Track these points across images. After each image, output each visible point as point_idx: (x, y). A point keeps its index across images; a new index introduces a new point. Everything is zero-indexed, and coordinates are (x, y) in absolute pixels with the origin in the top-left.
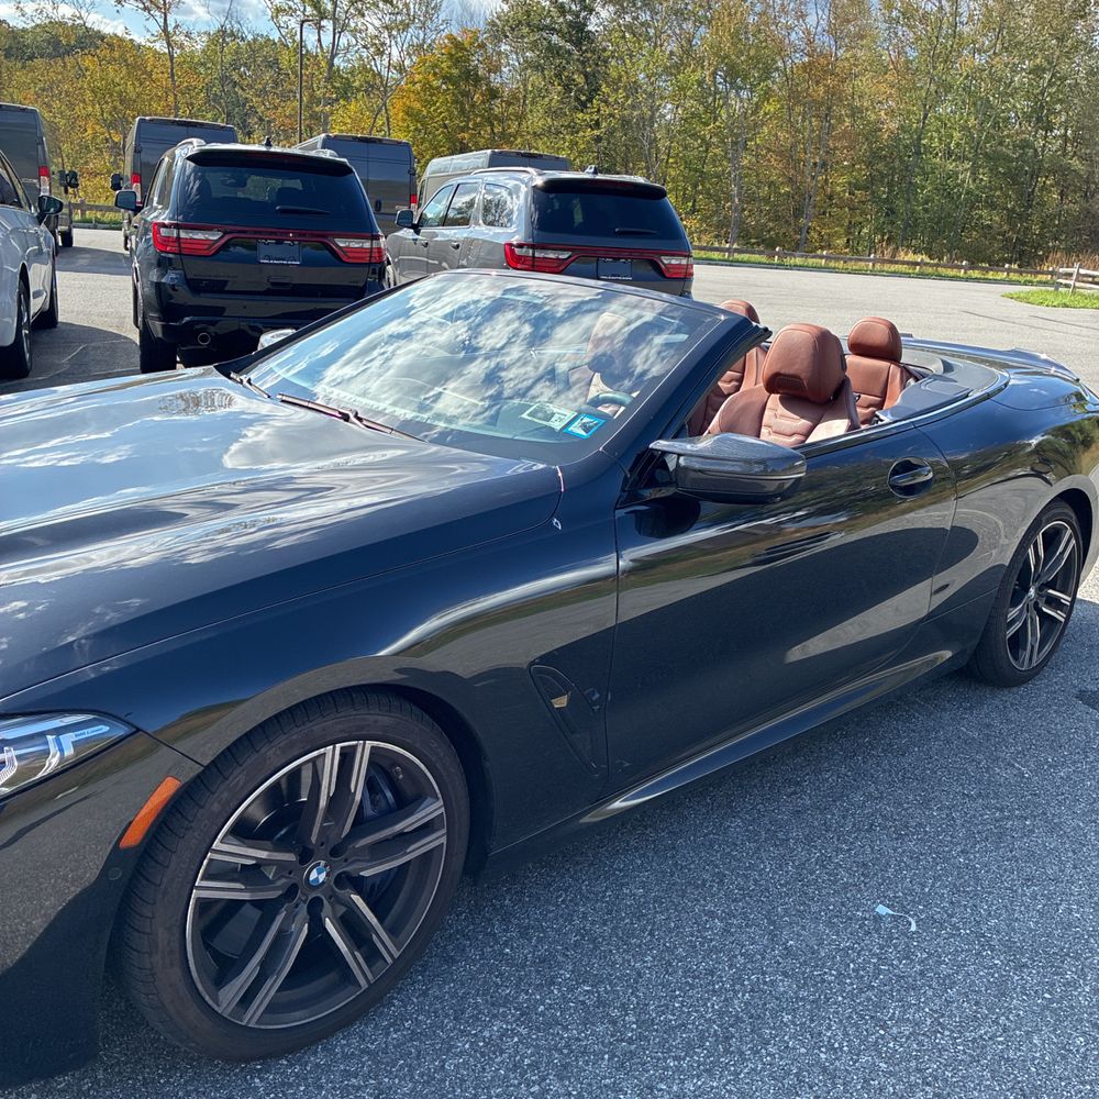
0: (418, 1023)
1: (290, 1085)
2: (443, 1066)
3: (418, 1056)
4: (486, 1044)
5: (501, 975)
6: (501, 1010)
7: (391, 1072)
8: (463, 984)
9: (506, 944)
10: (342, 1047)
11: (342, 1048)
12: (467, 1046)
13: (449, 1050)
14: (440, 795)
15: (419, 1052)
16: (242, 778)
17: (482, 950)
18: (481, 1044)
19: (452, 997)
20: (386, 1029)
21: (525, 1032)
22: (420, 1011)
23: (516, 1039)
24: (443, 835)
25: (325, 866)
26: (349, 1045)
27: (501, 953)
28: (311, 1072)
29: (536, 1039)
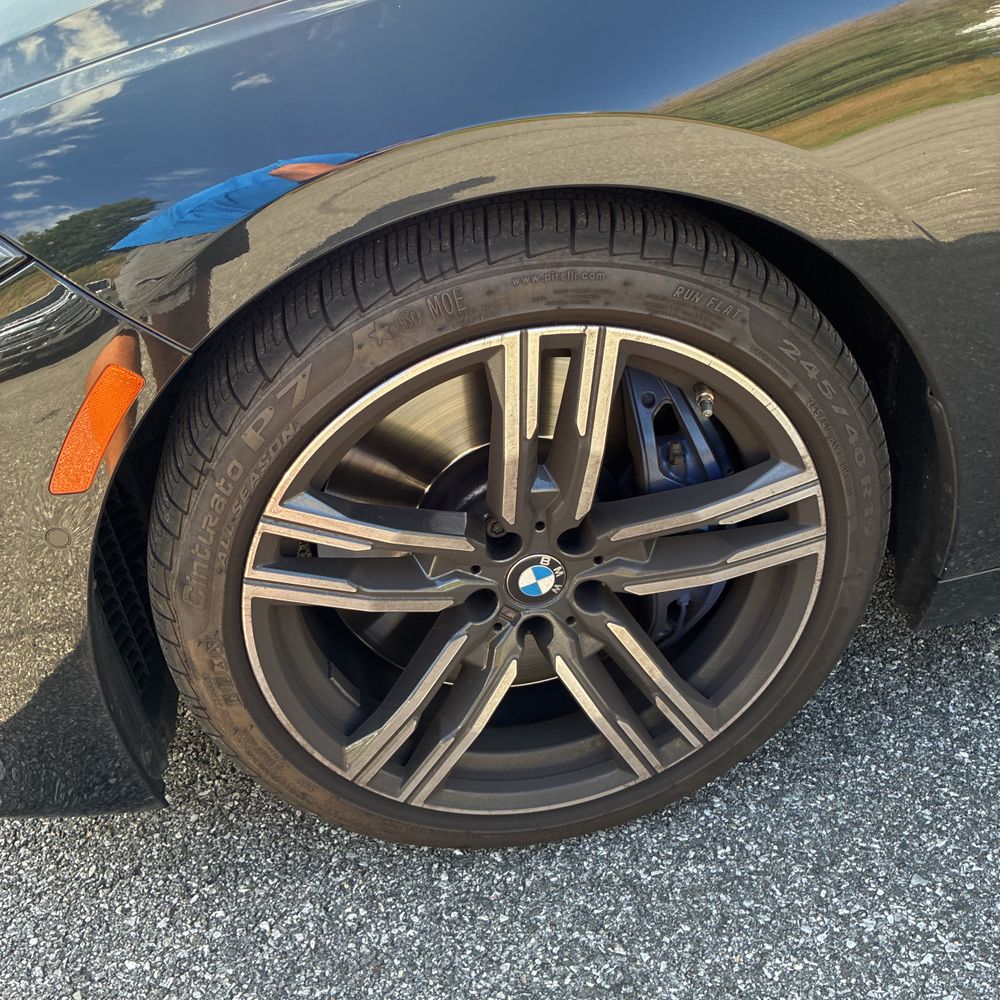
0: (743, 855)
1: (489, 905)
2: (759, 967)
3: (720, 927)
4: (862, 949)
5: (937, 803)
6: (915, 882)
7: (660, 943)
8: (852, 802)
9: (964, 741)
10: (597, 860)
11: (596, 863)
12: (821, 938)
13: (782, 935)
14: (808, 460)
15: (725, 919)
16: (301, 382)
17: (911, 741)
18: (851, 944)
19: (823, 822)
20: (682, 849)
21: (951, 948)
22: (755, 833)
23: (928, 959)
24: (818, 539)
25: (553, 565)
26: (608, 860)
27: (949, 759)
28: (528, 892)
29: (974, 974)
